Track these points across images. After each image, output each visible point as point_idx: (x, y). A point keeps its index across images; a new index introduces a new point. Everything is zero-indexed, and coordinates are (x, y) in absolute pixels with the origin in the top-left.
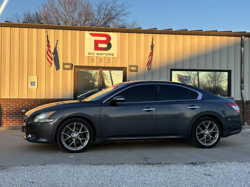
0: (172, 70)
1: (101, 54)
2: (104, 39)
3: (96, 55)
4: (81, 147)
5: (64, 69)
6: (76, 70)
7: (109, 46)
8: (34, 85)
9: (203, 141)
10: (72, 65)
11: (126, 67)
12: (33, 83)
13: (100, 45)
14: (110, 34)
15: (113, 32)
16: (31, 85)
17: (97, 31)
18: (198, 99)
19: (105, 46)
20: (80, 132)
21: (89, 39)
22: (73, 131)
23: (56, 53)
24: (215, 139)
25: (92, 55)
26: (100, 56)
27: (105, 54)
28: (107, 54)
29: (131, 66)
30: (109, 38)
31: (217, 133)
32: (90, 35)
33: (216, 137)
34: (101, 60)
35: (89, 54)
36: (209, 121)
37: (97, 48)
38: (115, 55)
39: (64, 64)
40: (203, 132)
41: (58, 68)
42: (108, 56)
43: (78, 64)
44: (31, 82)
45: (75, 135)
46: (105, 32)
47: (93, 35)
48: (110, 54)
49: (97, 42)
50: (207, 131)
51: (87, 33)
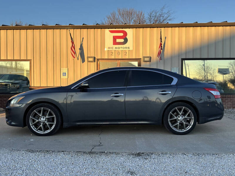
0: (183, 59)
1: (119, 48)
2: (122, 34)
3: (114, 49)
4: (48, 131)
5: (88, 61)
6: (99, 62)
7: (126, 41)
8: (66, 76)
9: (176, 127)
10: (95, 58)
11: (141, 59)
12: (64, 74)
13: (118, 40)
14: (126, 30)
15: (129, 28)
16: (63, 75)
17: (115, 28)
18: (172, 84)
19: (122, 40)
20: (47, 117)
21: (109, 35)
22: (41, 115)
23: (81, 48)
24: (190, 126)
25: (111, 49)
26: (118, 49)
27: (122, 48)
28: (123, 48)
29: (144, 57)
30: (125, 34)
31: (192, 119)
32: (109, 32)
33: (191, 123)
34: (118, 53)
35: (109, 48)
36: (182, 107)
37: (115, 43)
38: (131, 49)
39: (88, 57)
40: (176, 118)
41: (83, 61)
42: (125, 49)
43: (99, 57)
44: (63, 73)
45: (43, 119)
46: (122, 28)
47: (111, 32)
48: (126, 48)
49: (115, 38)
50: (181, 117)
51: (107, 31)
